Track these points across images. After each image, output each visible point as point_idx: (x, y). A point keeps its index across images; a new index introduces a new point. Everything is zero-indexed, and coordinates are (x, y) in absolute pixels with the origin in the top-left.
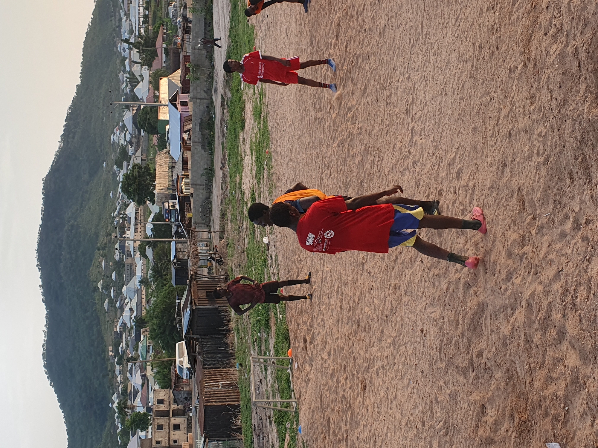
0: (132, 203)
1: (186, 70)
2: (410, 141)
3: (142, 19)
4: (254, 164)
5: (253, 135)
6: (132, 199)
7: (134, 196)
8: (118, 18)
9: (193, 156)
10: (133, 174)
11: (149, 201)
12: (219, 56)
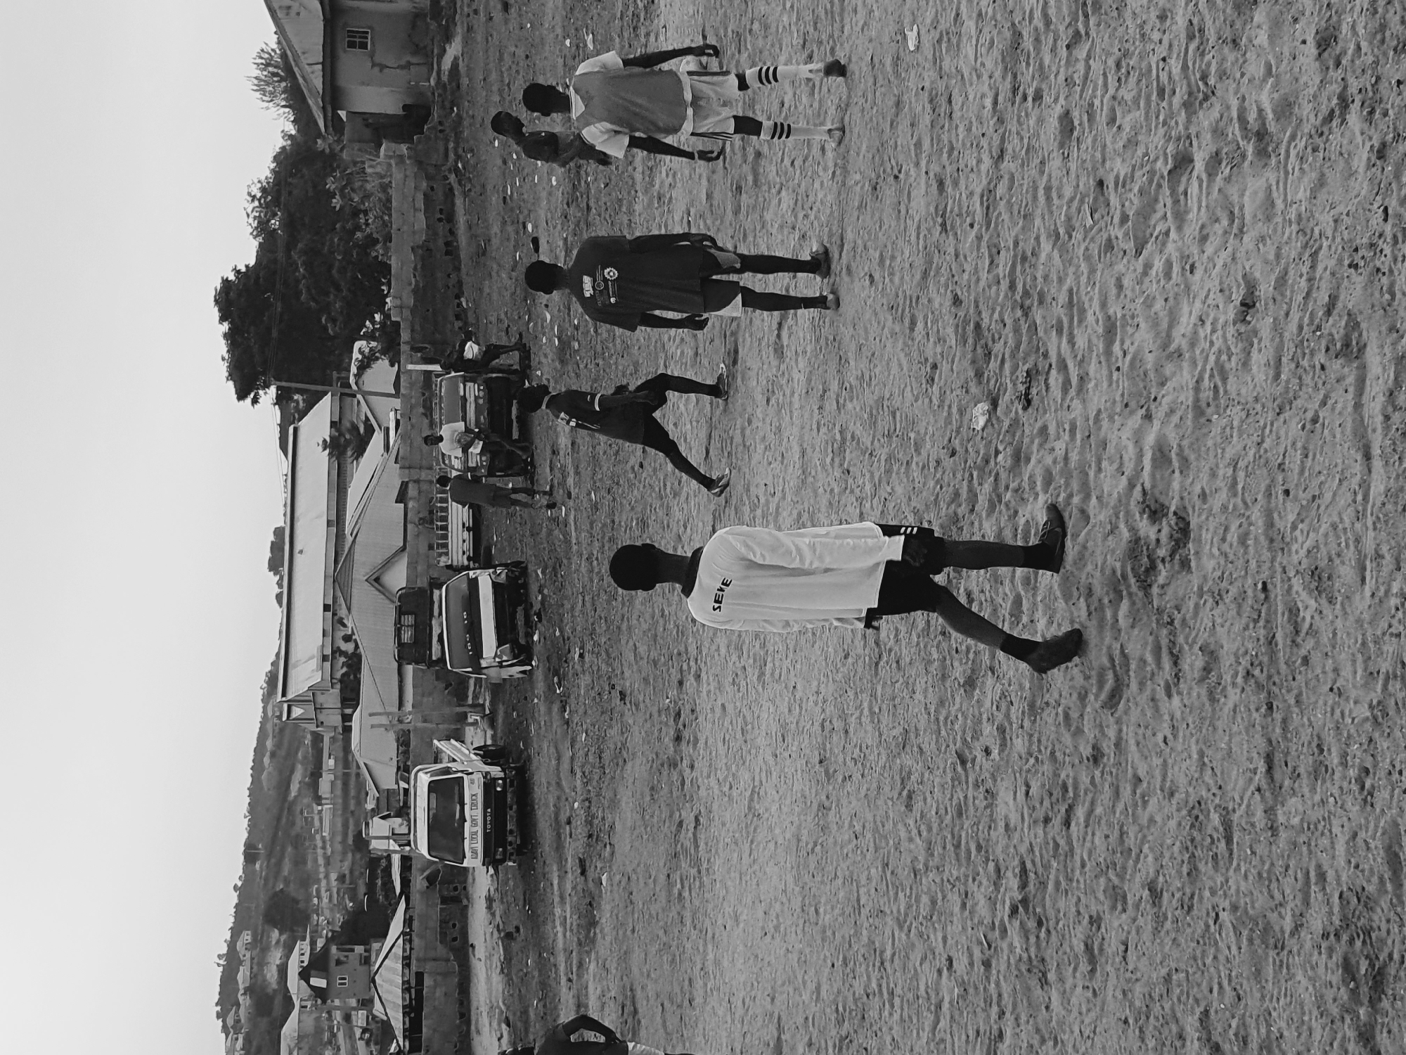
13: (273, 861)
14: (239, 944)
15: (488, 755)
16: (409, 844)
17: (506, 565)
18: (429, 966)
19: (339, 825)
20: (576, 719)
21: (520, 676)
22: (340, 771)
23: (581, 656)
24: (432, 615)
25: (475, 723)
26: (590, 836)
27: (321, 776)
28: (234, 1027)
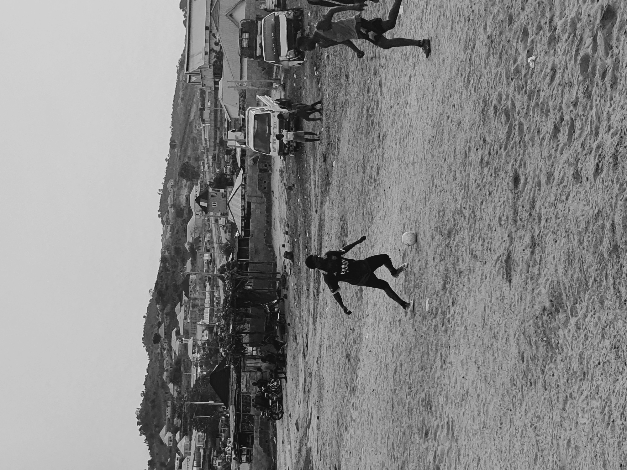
13: (183, 148)
14: (168, 185)
15: (282, 103)
16: (245, 144)
17: (293, 9)
18: (253, 199)
19: (213, 135)
20: (325, 87)
21: (298, 66)
22: (213, 108)
23: (328, 56)
24: (257, 34)
25: (276, 88)
26: (329, 144)
27: (204, 110)
28: (167, 222)
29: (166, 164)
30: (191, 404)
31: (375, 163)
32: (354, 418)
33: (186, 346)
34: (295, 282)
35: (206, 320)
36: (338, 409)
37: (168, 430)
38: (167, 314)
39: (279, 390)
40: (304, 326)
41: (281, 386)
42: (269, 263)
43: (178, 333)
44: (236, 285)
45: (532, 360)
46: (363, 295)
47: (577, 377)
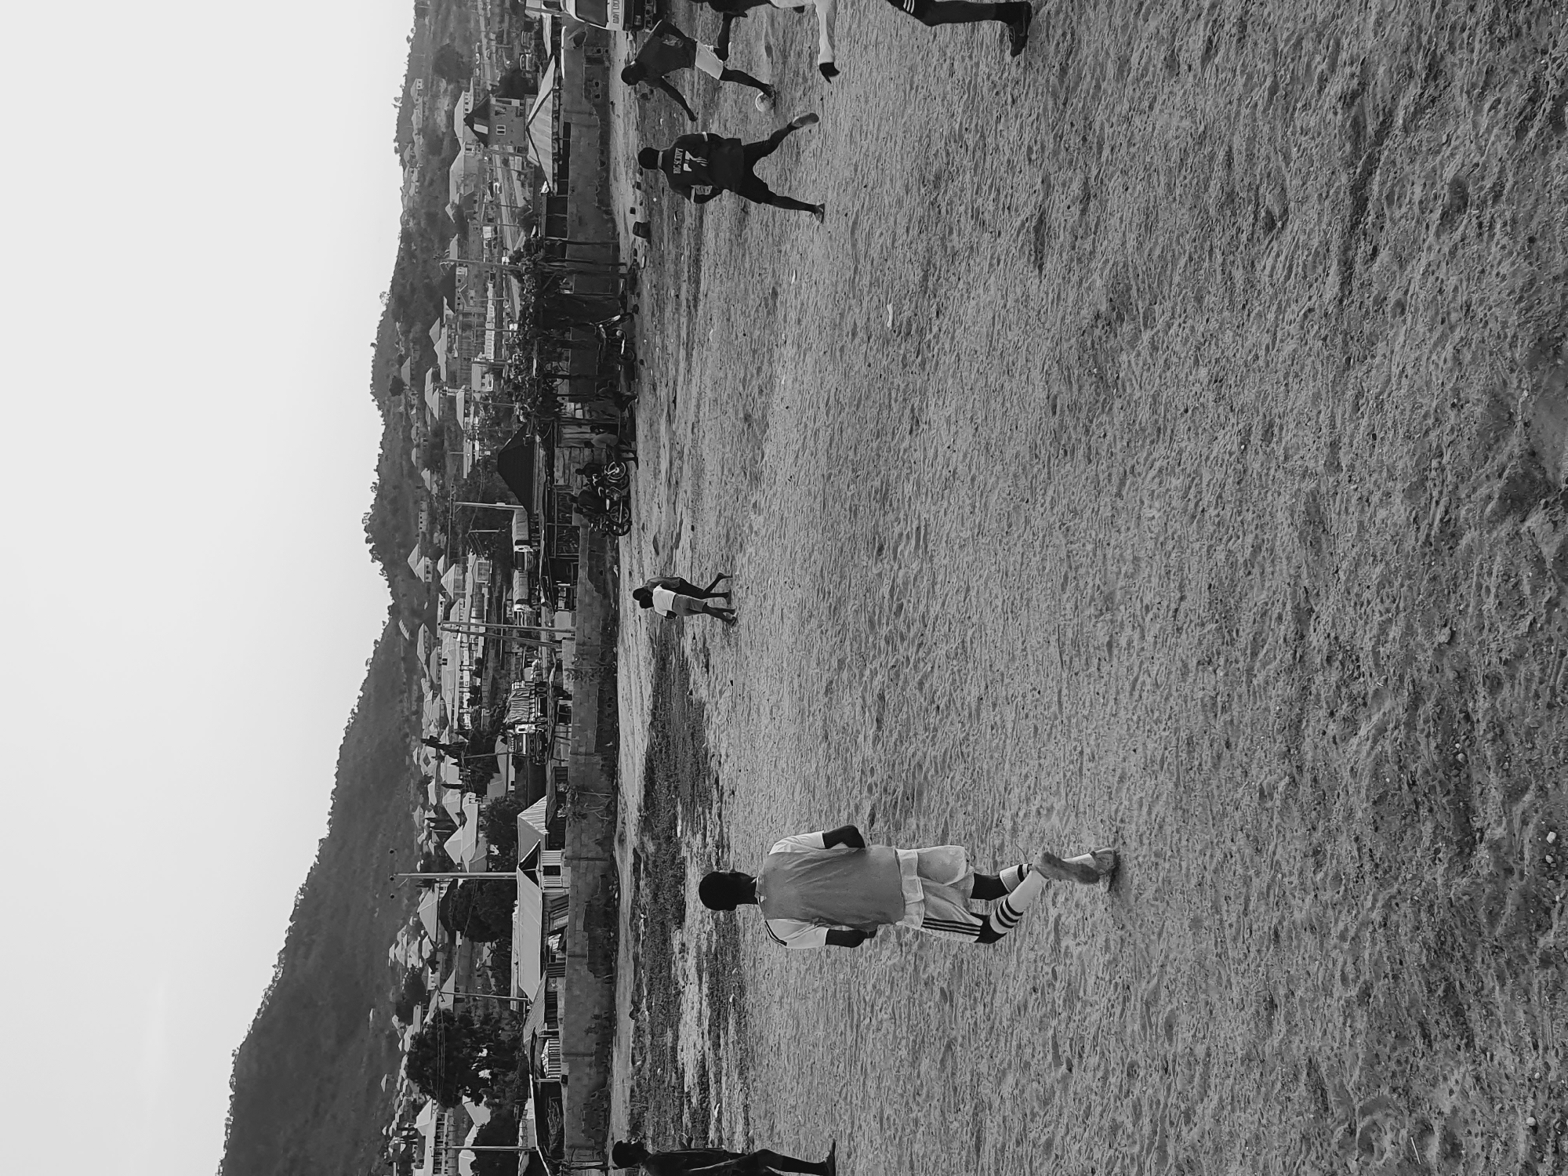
0: (429, 1104)
1: (559, 799)
2: (1053, 949)
3: (467, 696)
4: (705, 1004)
5: (704, 936)
6: (429, 1093)
7: (435, 1085)
8: (415, 695)
9: (568, 989)
10: (434, 1034)
11: (468, 1095)
12: (631, 766)
13: (440, 17)
14: (413, 90)
18: (575, 119)
28: (410, 162)
29: (407, 49)
30: (463, 506)
31: (807, 45)
32: (755, 529)
33: (452, 401)
34: (654, 282)
35: (490, 354)
36: (728, 513)
37: (423, 554)
38: (415, 343)
39: (624, 482)
40: (671, 366)
41: (627, 475)
42: (604, 245)
43: (436, 377)
44: (544, 283)
45: (1070, 411)
46: (778, 304)
47: (1145, 438)
